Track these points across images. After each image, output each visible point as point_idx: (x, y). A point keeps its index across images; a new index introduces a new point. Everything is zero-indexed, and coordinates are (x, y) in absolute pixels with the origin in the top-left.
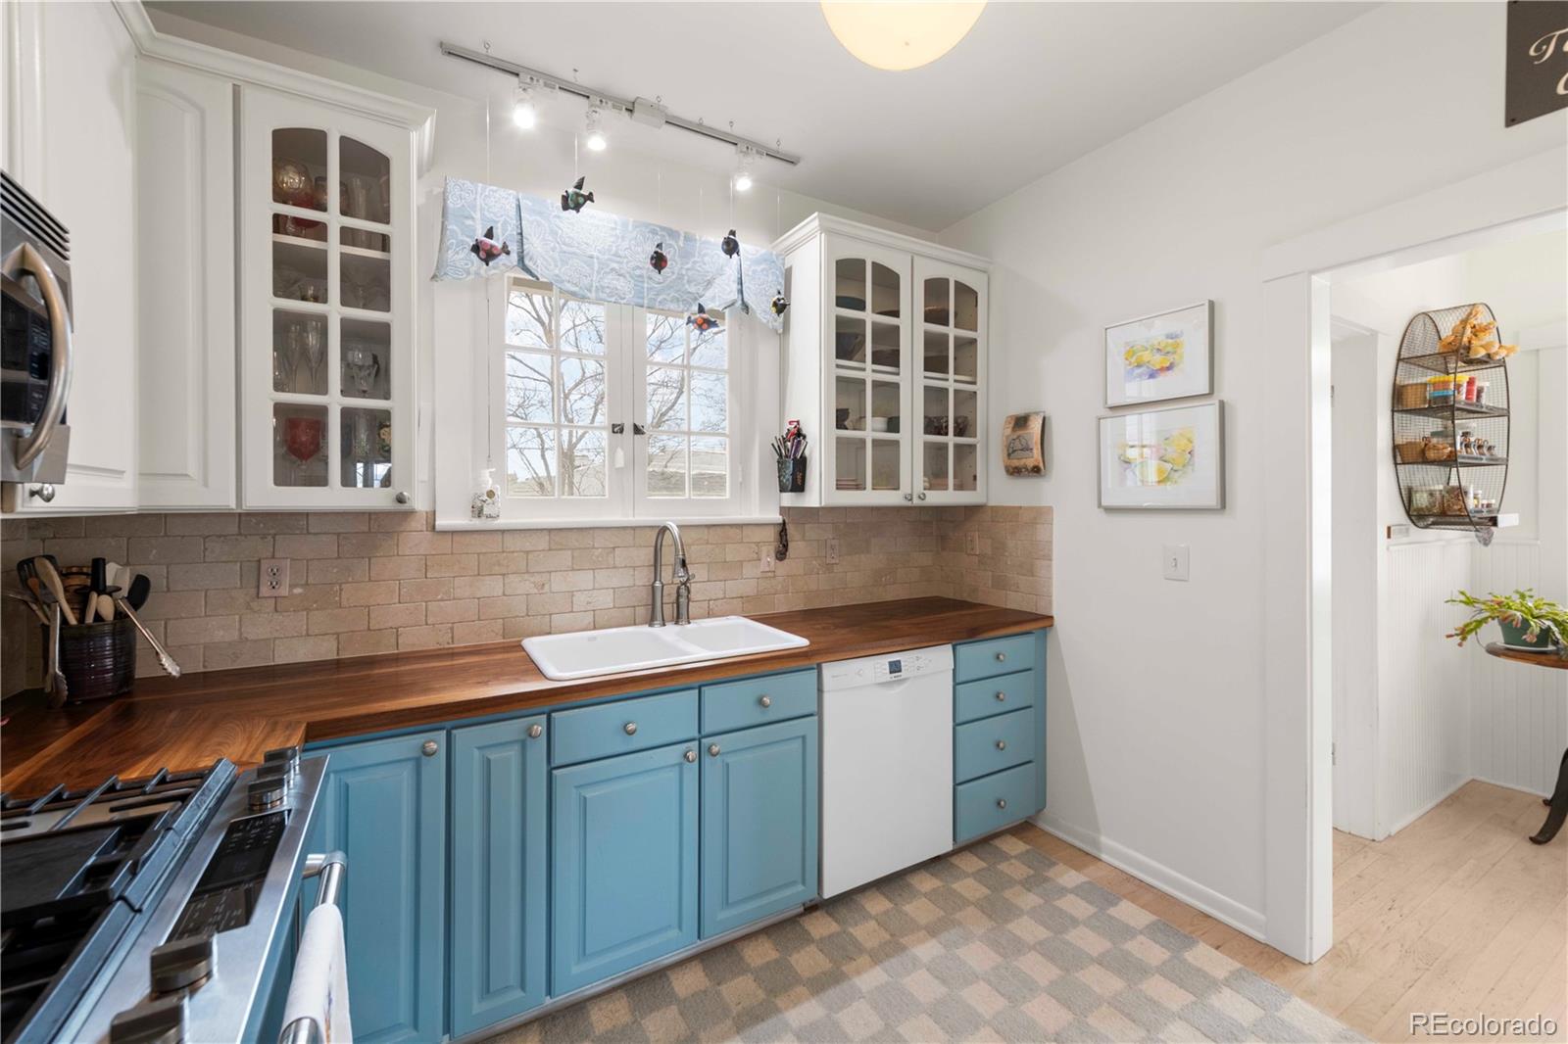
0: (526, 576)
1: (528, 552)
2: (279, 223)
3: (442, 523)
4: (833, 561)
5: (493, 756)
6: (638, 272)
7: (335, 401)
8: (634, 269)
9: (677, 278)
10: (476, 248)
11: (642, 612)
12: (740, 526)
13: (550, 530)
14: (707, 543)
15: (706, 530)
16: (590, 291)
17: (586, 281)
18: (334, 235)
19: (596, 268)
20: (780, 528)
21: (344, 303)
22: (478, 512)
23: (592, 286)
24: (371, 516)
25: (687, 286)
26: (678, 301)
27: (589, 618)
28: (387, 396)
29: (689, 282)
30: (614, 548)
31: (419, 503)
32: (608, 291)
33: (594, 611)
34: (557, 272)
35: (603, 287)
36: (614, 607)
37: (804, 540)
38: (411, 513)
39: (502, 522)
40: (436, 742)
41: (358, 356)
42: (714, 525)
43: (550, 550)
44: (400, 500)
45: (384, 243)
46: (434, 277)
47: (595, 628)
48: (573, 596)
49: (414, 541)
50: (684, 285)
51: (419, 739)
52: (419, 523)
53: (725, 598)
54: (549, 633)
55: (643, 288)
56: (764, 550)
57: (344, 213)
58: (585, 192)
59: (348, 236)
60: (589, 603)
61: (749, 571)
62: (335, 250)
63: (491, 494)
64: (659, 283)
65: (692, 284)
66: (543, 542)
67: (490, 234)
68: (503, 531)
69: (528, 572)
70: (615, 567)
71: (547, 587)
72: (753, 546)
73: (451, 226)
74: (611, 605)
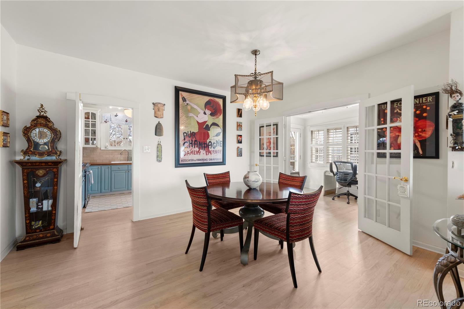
1: (111, 152)
2: (85, 121)
3: (102, 149)
5: (105, 169)
7: (90, 137)
10: (105, 121)
11: (127, 160)
17: (119, 123)
18: (90, 121)
21: (91, 128)
22: (106, 148)
24: (94, 148)
28: (95, 136)
31: (99, 147)
38: (98, 148)
39: (109, 149)
40: (100, 167)
41: (93, 132)
44: (97, 146)
45: (95, 122)
46: (101, 123)
48: (118, 158)
49: (98, 151)
51: (98, 167)
52: (99, 149)
57: (91, 119)
58: (117, 115)
59: (92, 121)
62: (90, 123)
63: (107, 146)
66: (114, 151)
67: (106, 120)
69: (112, 155)
71: (114, 156)
73: (103, 118)
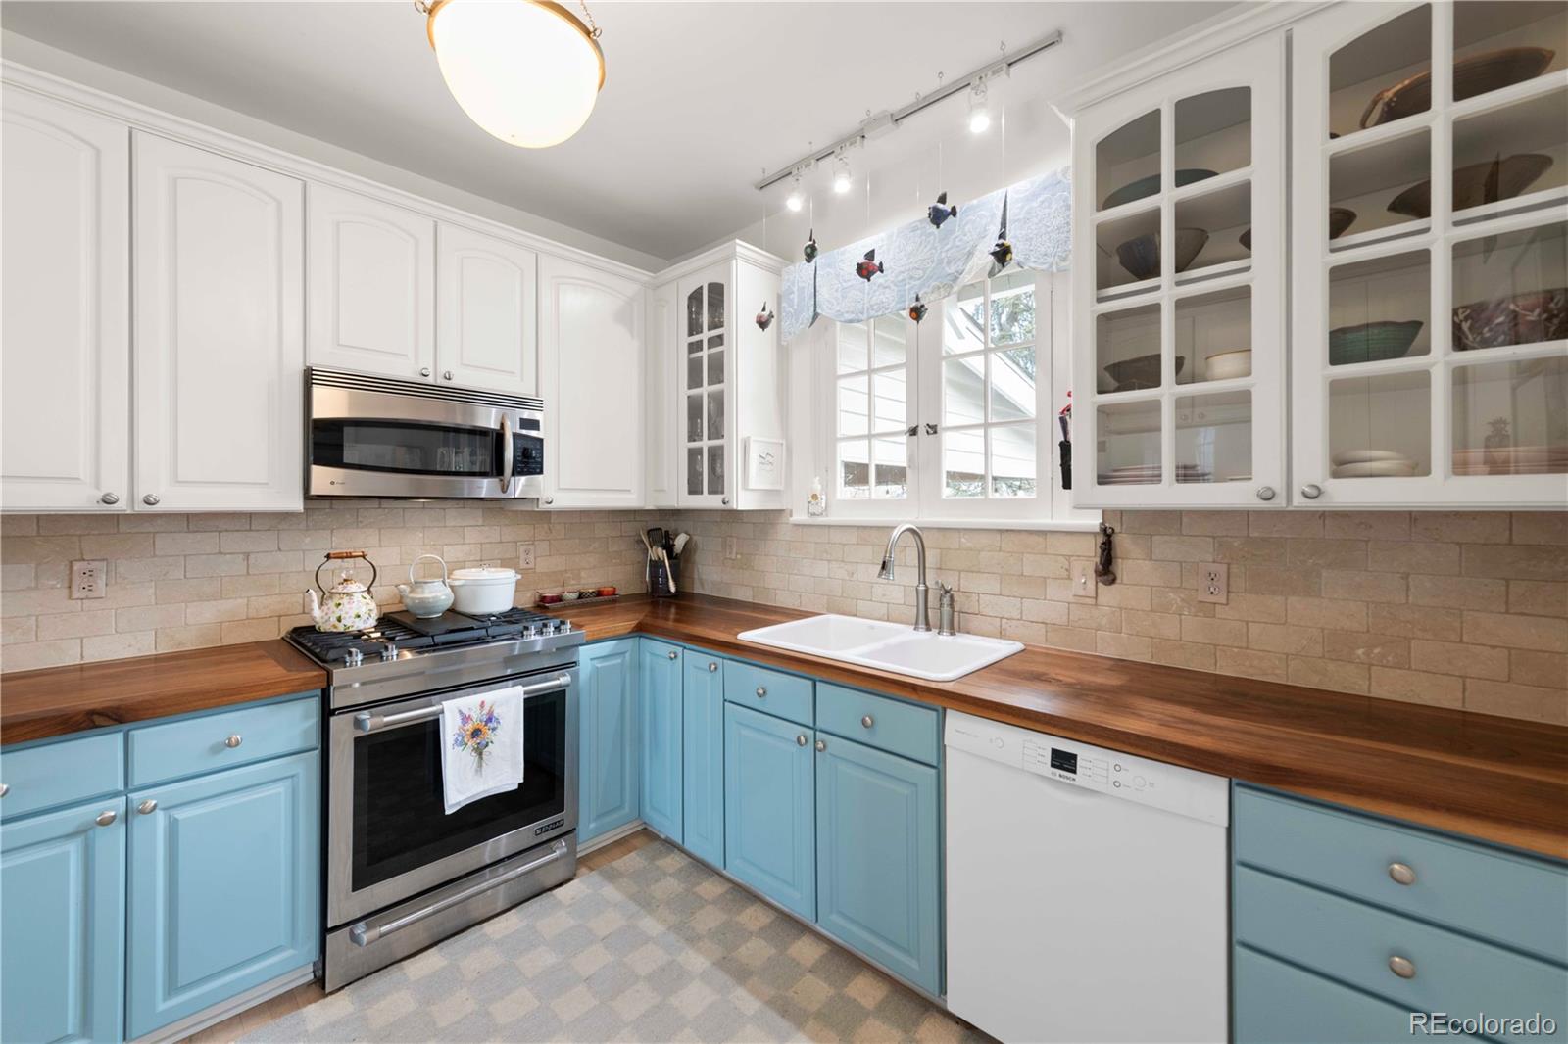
0: (842, 565)
1: (844, 545)
3: (794, 518)
4: (1212, 599)
6: (900, 278)
7: (705, 443)
8: (896, 277)
9: (937, 265)
12: (1043, 533)
13: (859, 527)
14: (1000, 551)
15: (998, 536)
16: (862, 313)
18: (705, 345)
19: (866, 291)
20: (1101, 539)
21: (710, 383)
23: (863, 308)
25: (947, 269)
26: (939, 288)
27: (883, 611)
29: (949, 263)
30: (905, 547)
32: (875, 307)
33: (888, 604)
34: (838, 309)
35: (872, 306)
36: (904, 604)
37: (1151, 559)
42: (1008, 530)
43: (858, 544)
44: (724, 502)
45: (720, 340)
47: (888, 620)
48: (872, 587)
50: (943, 269)
52: (785, 518)
53: (1021, 619)
54: (855, 615)
55: (905, 290)
56: (1077, 567)
59: (710, 343)
60: (884, 595)
61: (1053, 590)
62: (705, 354)
63: (815, 497)
64: (919, 279)
65: (952, 264)
68: (829, 526)
69: (843, 561)
70: (906, 566)
71: (855, 575)
72: (1062, 559)
74: (902, 602)
